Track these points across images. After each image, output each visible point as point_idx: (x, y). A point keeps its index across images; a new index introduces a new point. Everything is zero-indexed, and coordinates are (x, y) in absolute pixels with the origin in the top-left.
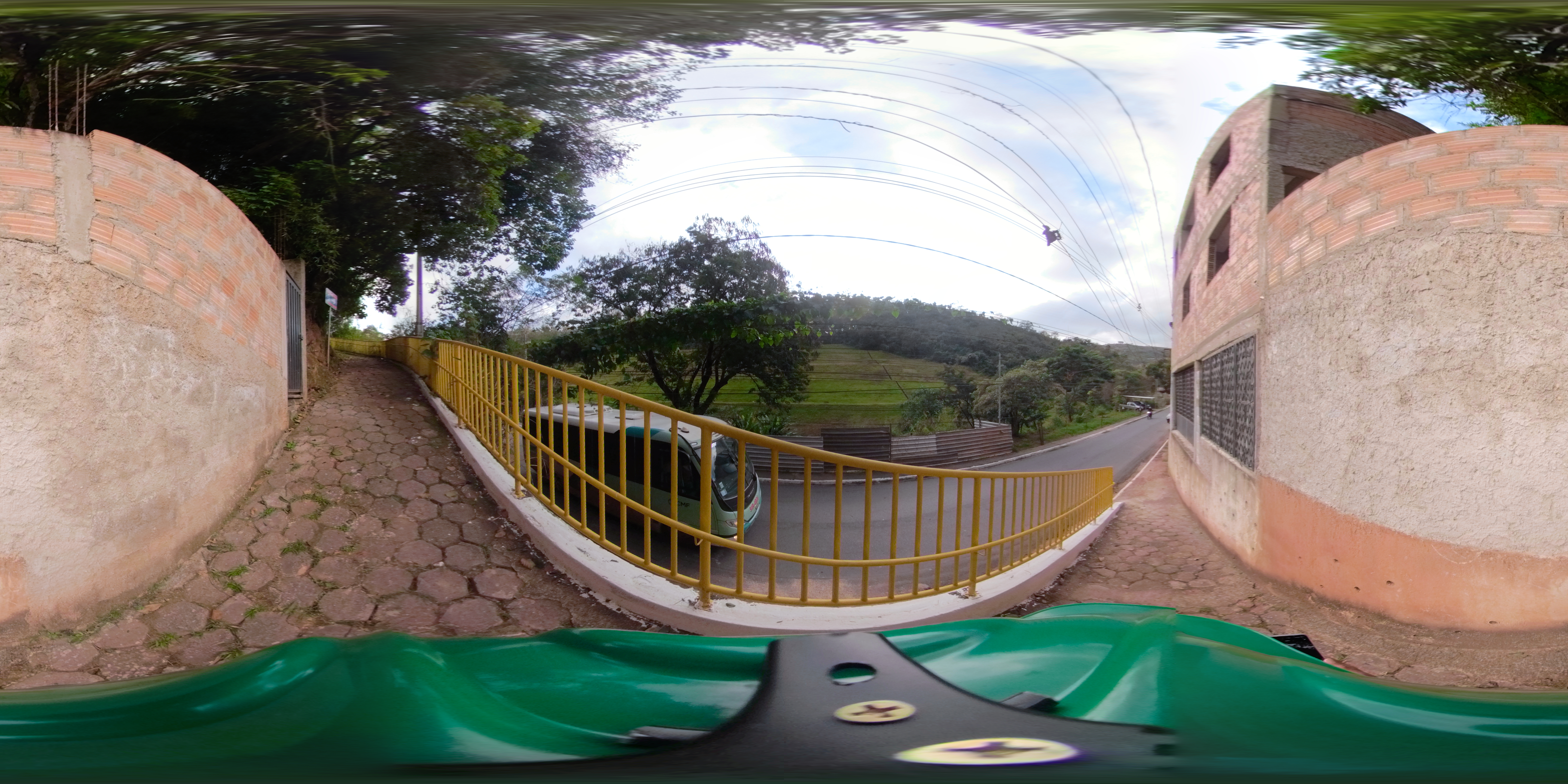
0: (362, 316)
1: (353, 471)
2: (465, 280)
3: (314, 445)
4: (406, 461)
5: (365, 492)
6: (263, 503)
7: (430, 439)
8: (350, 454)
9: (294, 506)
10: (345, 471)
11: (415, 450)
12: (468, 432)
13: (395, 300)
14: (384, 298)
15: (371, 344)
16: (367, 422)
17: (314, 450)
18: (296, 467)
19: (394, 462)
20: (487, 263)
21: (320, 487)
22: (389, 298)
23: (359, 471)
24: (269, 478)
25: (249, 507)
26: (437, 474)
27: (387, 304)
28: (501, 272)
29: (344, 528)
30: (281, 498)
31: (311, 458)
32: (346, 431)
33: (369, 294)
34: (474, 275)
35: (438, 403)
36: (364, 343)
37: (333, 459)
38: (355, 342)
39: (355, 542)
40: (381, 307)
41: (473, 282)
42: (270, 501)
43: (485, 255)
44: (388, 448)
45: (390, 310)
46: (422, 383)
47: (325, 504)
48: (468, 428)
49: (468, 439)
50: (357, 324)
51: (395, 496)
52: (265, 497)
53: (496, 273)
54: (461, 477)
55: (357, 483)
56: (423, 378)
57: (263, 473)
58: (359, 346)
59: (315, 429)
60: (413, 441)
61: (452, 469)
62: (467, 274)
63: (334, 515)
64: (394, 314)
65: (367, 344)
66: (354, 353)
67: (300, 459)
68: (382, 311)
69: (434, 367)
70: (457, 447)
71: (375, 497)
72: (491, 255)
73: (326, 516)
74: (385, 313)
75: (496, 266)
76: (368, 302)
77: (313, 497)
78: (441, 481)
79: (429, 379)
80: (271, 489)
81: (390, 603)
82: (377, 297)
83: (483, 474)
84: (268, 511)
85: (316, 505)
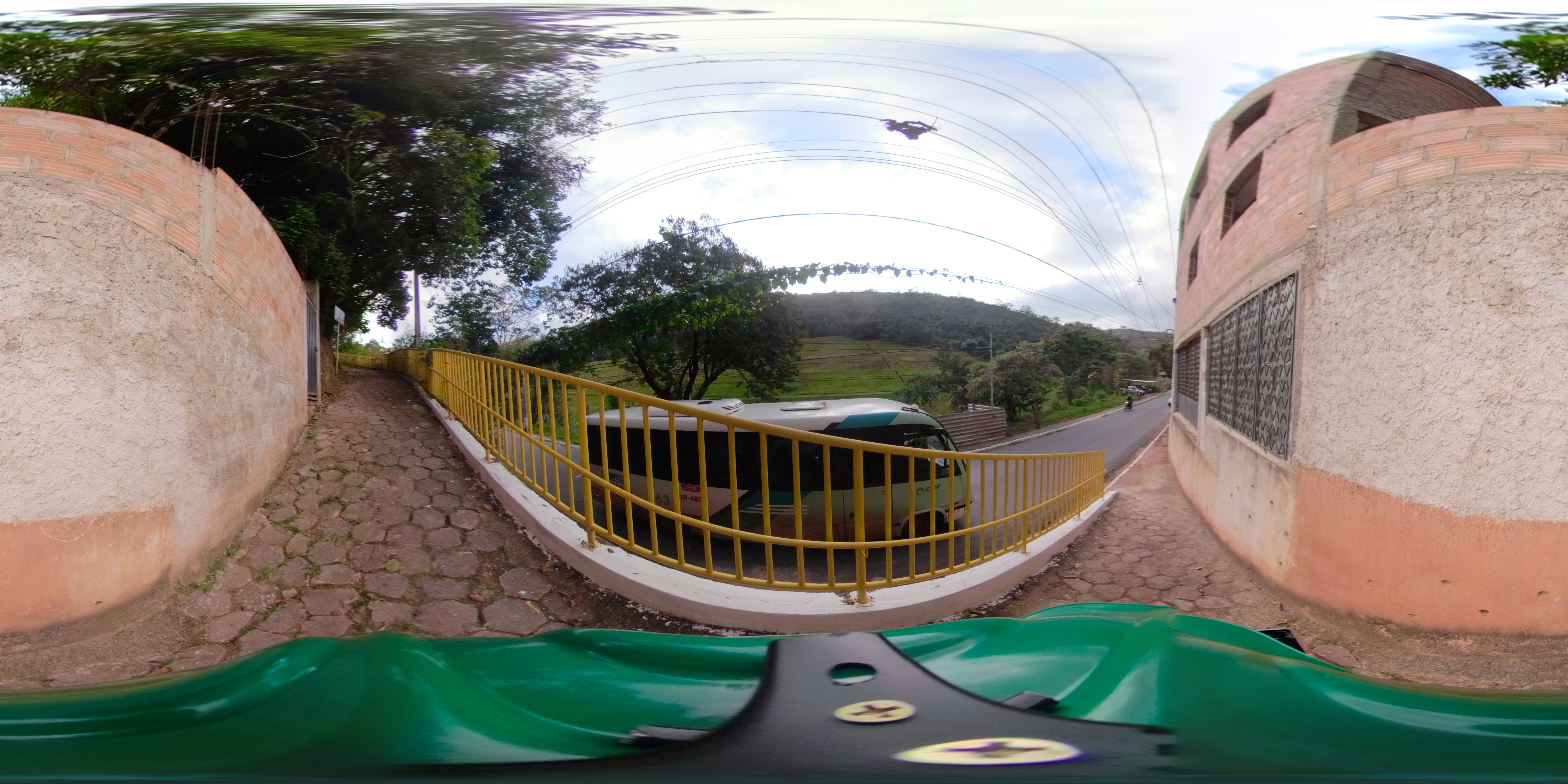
0: (365, 331)
1: (365, 450)
2: (459, 294)
3: (331, 435)
4: (406, 444)
5: (375, 464)
6: (298, 474)
7: (425, 429)
8: (361, 440)
9: (321, 474)
10: (358, 451)
11: (413, 436)
12: (457, 422)
13: (395, 316)
14: (386, 314)
15: (374, 358)
16: (374, 418)
17: (332, 438)
18: (319, 450)
19: (397, 444)
20: (479, 278)
21: (339, 461)
22: (390, 313)
23: (370, 450)
24: (300, 458)
25: (288, 477)
26: (430, 451)
28: (491, 285)
29: (361, 486)
30: (311, 470)
31: (330, 444)
32: (357, 424)
33: (371, 310)
34: (467, 289)
35: (433, 402)
36: (367, 357)
37: (348, 444)
38: (359, 356)
39: (370, 494)
40: (382, 322)
41: (465, 296)
42: (304, 472)
43: (476, 270)
44: (391, 435)
45: (391, 324)
46: (420, 388)
47: (345, 472)
48: (457, 419)
49: (456, 428)
50: (361, 338)
51: (398, 465)
52: (299, 470)
53: (486, 287)
54: (448, 453)
55: (369, 457)
56: (421, 383)
57: (293, 455)
58: (361, 360)
59: (331, 424)
60: (412, 430)
61: (442, 448)
62: (460, 289)
63: (352, 479)
64: (395, 329)
65: (370, 357)
66: (358, 367)
67: (321, 445)
68: (383, 326)
69: (430, 372)
70: (447, 433)
71: (382, 466)
72: (482, 270)
73: (347, 479)
74: (387, 328)
75: (486, 280)
76: (371, 317)
77: (336, 469)
78: (433, 456)
79: (426, 383)
80: (302, 465)
81: (396, 530)
82: (379, 313)
83: (465, 449)
84: (302, 480)
85: (338, 474)
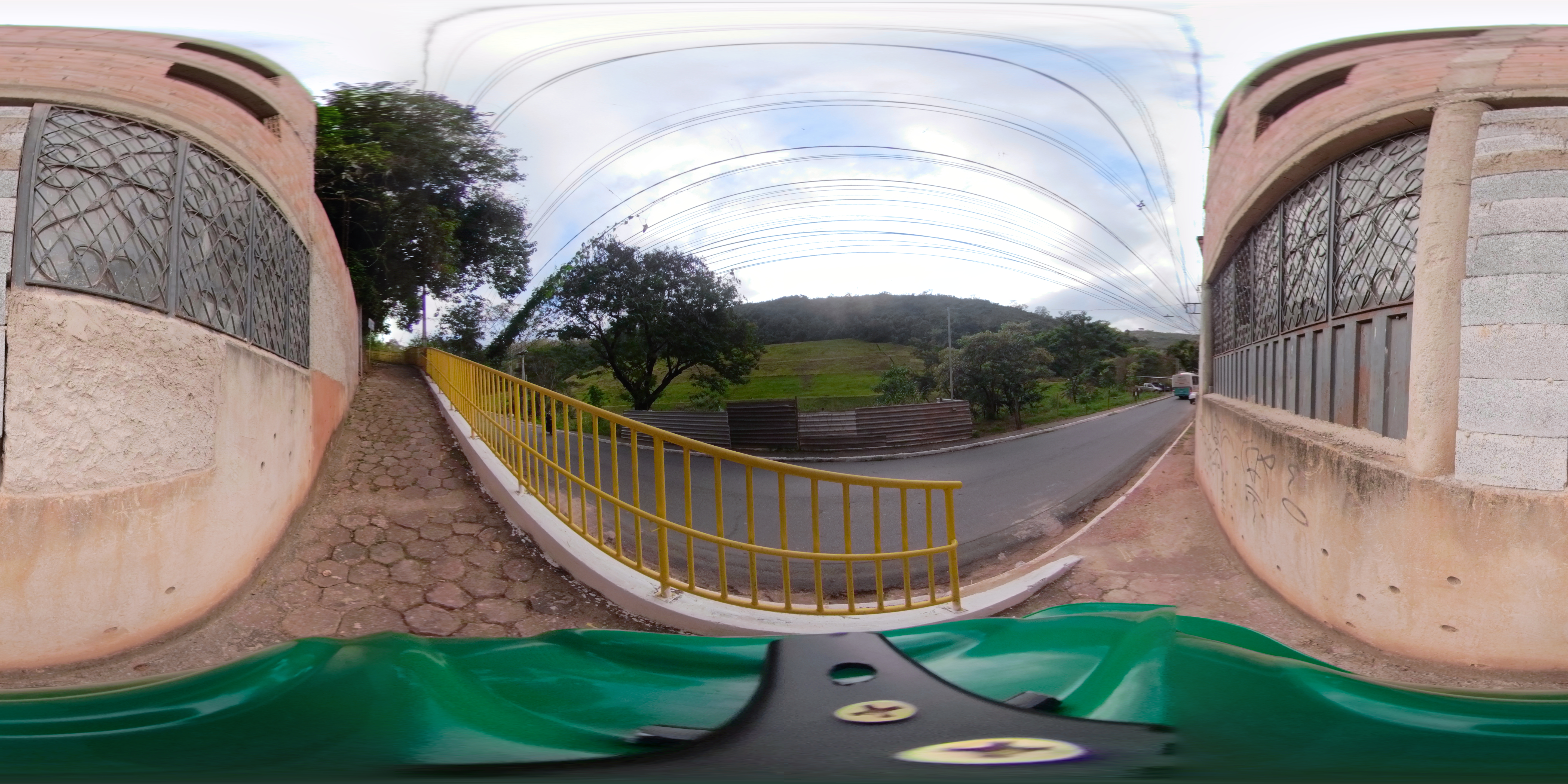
0: (387, 332)
2: (456, 305)
3: (371, 388)
6: (361, 400)
7: (418, 388)
9: (370, 399)
13: (411, 321)
14: (403, 319)
20: (475, 293)
21: (377, 396)
22: (407, 319)
27: (405, 323)
33: (392, 316)
34: (464, 302)
35: (428, 378)
36: (387, 353)
38: (381, 353)
41: (463, 307)
43: (472, 286)
45: (408, 327)
46: (423, 372)
50: (383, 338)
56: (421, 366)
58: (383, 355)
62: (459, 302)
64: (411, 331)
65: (390, 353)
66: (381, 361)
72: (477, 285)
75: (478, 295)
76: (391, 321)
79: (424, 367)
82: (398, 318)
